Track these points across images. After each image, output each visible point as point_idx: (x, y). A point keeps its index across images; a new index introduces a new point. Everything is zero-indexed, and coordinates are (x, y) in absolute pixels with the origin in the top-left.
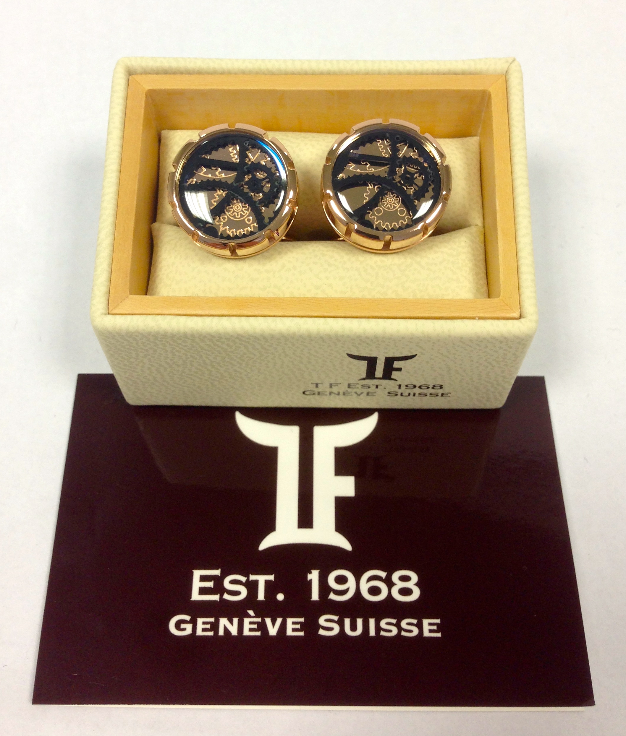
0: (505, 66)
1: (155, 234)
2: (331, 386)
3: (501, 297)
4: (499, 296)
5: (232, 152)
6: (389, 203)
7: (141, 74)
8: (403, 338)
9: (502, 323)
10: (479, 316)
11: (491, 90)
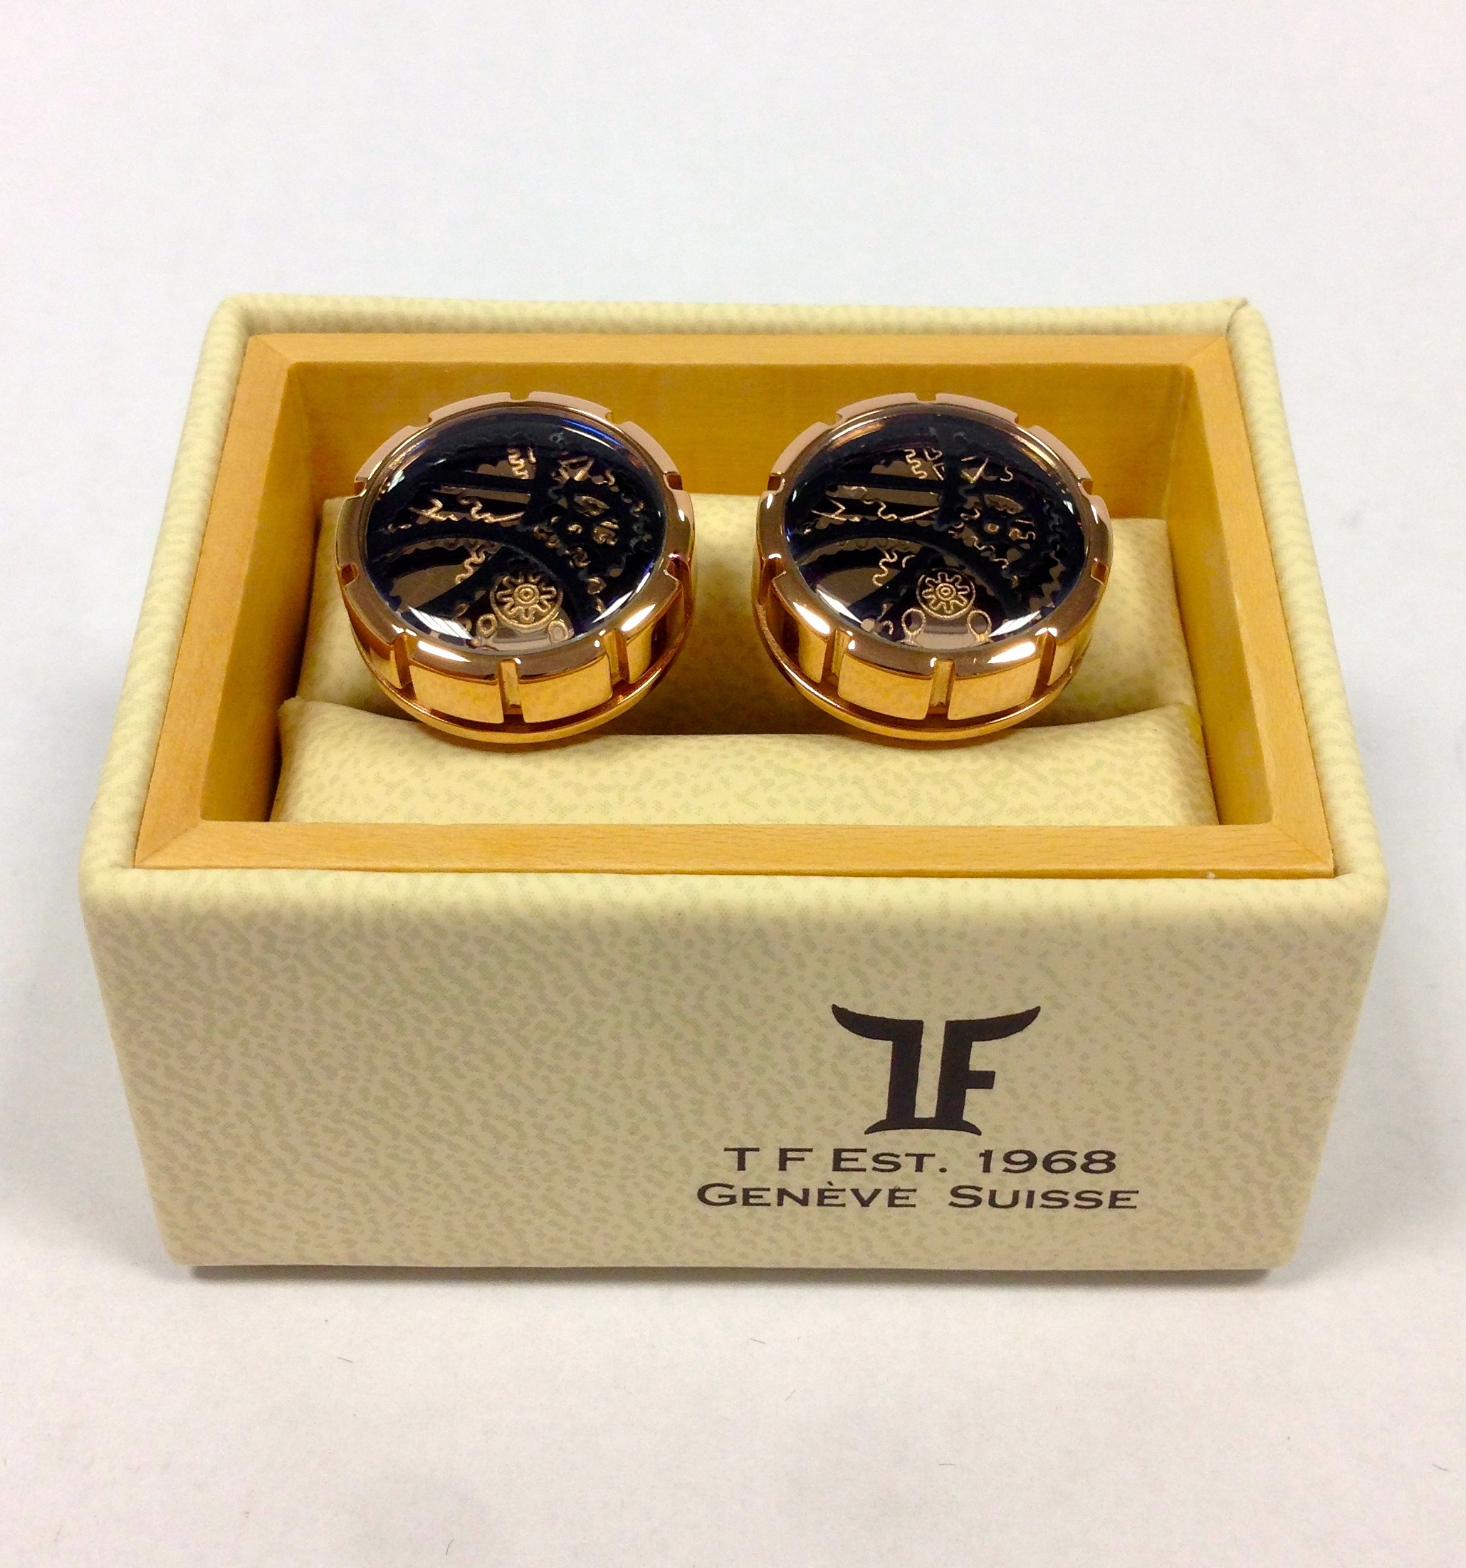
0: (1225, 314)
1: (286, 726)
2: (784, 1158)
3: (1274, 821)
4: (1268, 819)
5: (516, 465)
6: (942, 598)
7: (280, 331)
8: (1000, 931)
9: (1284, 885)
10: (1216, 867)
11: (1191, 364)
